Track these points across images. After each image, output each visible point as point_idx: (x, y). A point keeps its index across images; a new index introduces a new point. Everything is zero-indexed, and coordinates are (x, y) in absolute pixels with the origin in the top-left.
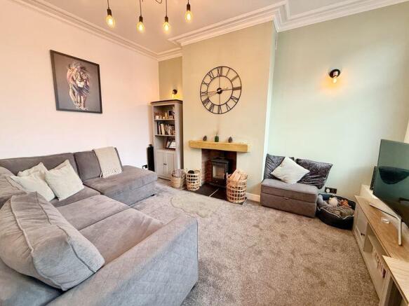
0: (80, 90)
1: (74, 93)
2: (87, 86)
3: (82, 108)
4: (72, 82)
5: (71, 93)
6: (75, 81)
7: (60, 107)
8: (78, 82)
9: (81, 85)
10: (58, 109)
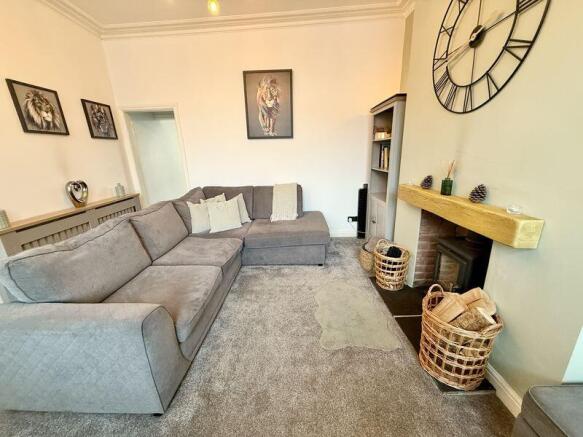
0: (269, 111)
1: (263, 116)
2: (277, 104)
3: (271, 134)
4: (262, 103)
5: (260, 117)
6: (264, 101)
7: (251, 135)
8: (267, 102)
9: (270, 104)
10: (249, 138)
